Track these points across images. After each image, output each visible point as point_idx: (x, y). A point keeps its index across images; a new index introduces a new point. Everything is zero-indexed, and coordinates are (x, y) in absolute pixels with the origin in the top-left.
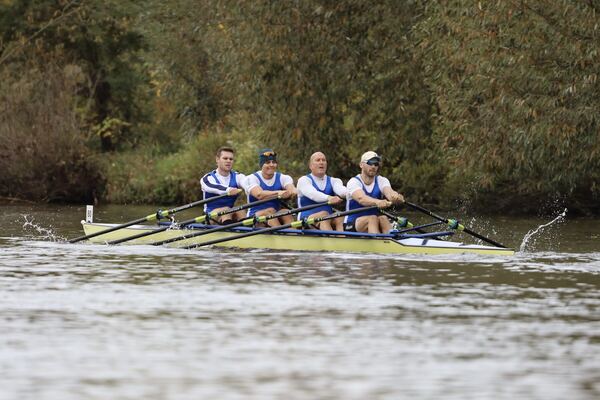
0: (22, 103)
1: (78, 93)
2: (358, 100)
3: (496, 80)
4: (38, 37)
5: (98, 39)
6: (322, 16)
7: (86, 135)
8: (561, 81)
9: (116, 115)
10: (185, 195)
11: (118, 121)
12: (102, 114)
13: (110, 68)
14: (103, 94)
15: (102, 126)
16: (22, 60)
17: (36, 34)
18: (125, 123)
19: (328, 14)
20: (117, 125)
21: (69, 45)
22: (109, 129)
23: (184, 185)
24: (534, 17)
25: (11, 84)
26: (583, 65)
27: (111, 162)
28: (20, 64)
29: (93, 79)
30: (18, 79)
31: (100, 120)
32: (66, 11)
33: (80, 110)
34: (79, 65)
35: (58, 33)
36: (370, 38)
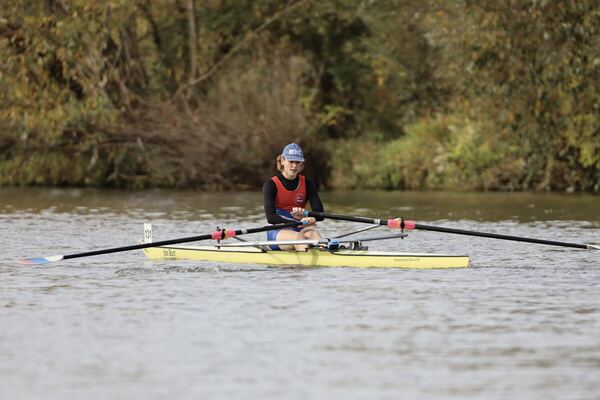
0: (250, 95)
1: (305, 83)
4: (264, 30)
5: (321, 30)
7: (313, 123)
9: (341, 104)
10: (407, 181)
11: (339, 109)
13: (333, 59)
14: (327, 84)
15: (327, 114)
16: (249, 52)
17: (263, 27)
18: (349, 112)
20: (341, 114)
21: (294, 38)
22: (333, 118)
23: (405, 171)
25: (239, 75)
27: (335, 148)
29: (317, 69)
30: (245, 71)
32: (292, 4)
33: (305, 100)
34: (304, 56)
35: (284, 26)
36: (587, 23)
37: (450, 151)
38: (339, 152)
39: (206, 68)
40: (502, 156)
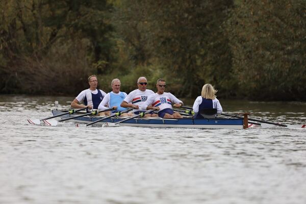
0: (65, 55)
1: (88, 50)
2: (202, 53)
3: (258, 44)
5: (96, 28)
6: (187, 18)
7: (91, 68)
8: (285, 44)
9: (104, 60)
11: (104, 62)
12: (97, 59)
13: (101, 40)
14: (98, 51)
15: (98, 64)
16: (64, 36)
17: (70, 26)
18: (107, 63)
19: (190, 17)
20: (104, 64)
21: (84, 30)
22: (100, 65)
24: (274, 17)
25: (60, 46)
26: (294, 37)
27: (101, 78)
28: (64, 38)
29: (94, 44)
30: (63, 44)
31: (96, 61)
32: (83, 16)
33: (88, 57)
34: (88, 38)
35: (79, 25)
36: (207, 27)
37: (150, 80)
38: (102, 80)
39: (46, 42)
40: (172, 83)
